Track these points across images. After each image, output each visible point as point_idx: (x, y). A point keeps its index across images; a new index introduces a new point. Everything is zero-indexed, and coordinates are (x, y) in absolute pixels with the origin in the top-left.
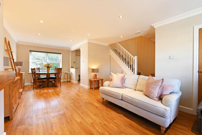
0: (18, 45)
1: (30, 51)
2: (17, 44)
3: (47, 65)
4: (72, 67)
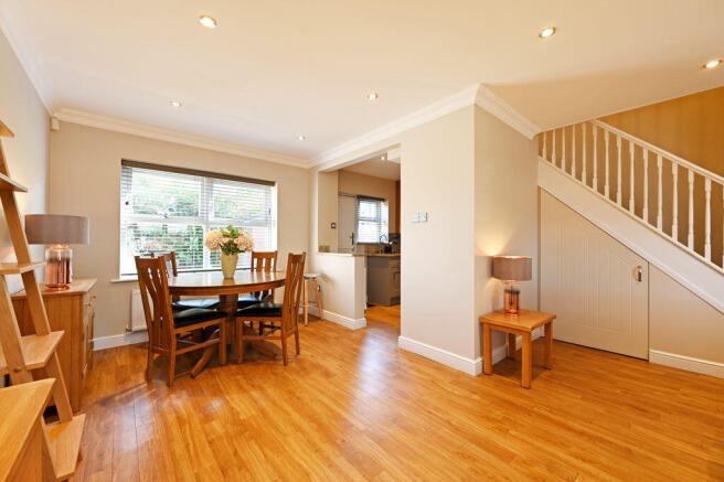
0: (56, 126)
1: (124, 162)
2: (50, 119)
3: (226, 240)
4: (324, 249)
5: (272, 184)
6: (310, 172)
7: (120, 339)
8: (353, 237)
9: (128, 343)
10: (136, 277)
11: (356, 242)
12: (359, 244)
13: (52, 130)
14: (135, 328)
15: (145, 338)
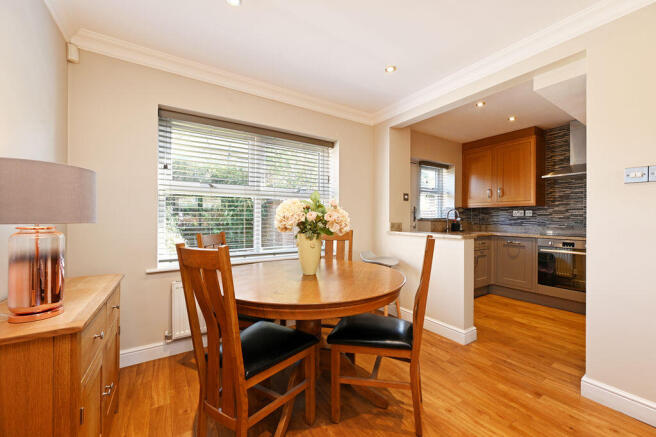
2: (65, 45)
4: (396, 227)
5: (331, 144)
6: (374, 131)
7: (157, 350)
8: (415, 211)
9: (167, 354)
10: (176, 265)
11: (418, 218)
12: (422, 220)
13: (69, 61)
14: (177, 334)
15: (188, 346)
